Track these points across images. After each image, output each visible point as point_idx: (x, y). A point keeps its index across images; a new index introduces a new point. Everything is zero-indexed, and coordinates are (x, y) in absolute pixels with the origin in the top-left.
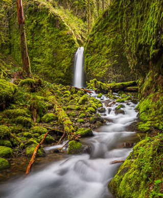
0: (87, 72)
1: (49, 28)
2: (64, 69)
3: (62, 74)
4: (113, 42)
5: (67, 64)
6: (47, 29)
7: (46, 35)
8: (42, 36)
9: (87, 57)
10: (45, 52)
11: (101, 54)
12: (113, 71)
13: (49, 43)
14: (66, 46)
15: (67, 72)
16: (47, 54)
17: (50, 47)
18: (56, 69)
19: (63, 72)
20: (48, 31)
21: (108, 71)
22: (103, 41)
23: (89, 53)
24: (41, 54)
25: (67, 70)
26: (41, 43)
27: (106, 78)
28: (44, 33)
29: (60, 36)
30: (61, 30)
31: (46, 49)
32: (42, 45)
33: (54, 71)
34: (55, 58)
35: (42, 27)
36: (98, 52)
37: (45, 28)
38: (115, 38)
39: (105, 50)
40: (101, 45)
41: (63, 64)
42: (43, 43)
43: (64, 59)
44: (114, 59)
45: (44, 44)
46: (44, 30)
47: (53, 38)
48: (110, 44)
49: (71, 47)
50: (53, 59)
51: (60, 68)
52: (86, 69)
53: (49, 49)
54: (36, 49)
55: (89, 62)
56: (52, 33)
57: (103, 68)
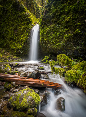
0: (43, 44)
1: (12, 12)
2: (22, 42)
3: (20, 47)
5: (25, 38)
7: (10, 17)
8: (7, 18)
9: (43, 28)
10: (8, 30)
11: (58, 24)
12: (74, 42)
15: (24, 45)
16: (10, 31)
18: (16, 43)
19: (21, 45)
20: (12, 14)
22: (61, 9)
23: (45, 24)
24: (6, 31)
25: (24, 43)
27: (65, 50)
30: (21, 12)
31: (9, 27)
33: (14, 44)
34: (15, 34)
35: (8, 12)
36: (55, 22)
37: (9, 12)
39: (64, 18)
40: (58, 14)
41: (22, 38)
43: (22, 34)
44: (75, 28)
45: (8, 24)
46: (9, 14)
48: (69, 11)
50: (14, 35)
51: (19, 42)
52: (42, 41)
54: (3, 28)
55: (45, 33)
57: (62, 39)
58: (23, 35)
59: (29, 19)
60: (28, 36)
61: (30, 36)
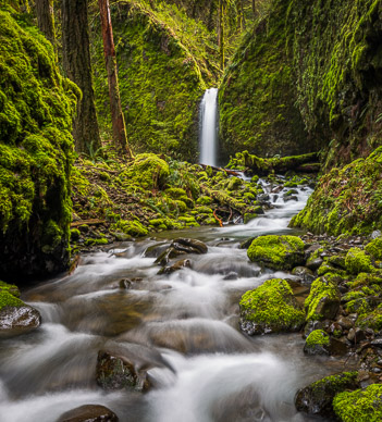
0: (225, 138)
1: (148, 54)
2: (178, 132)
3: (175, 142)
4: (276, 80)
5: (185, 124)
6: (144, 54)
7: (142, 67)
8: (134, 69)
9: (225, 109)
10: (141, 101)
11: (252, 104)
13: (148, 82)
14: (183, 87)
15: (184, 138)
16: (145, 105)
17: (150, 89)
19: (177, 138)
20: (146, 58)
21: (265, 136)
22: (255, 79)
23: (229, 102)
24: (134, 103)
25: (185, 134)
26: (132, 82)
27: (262, 147)
28: (139, 62)
29: (169, 69)
30: (171, 56)
31: (141, 94)
32: (134, 88)
34: (161, 112)
35: (135, 52)
36: (246, 100)
37: (139, 52)
38: (278, 73)
39: (260, 95)
40: (251, 86)
41: (177, 124)
42: (136, 83)
43: (179, 112)
44: (277, 113)
45: (138, 85)
46: (137, 57)
47: (156, 73)
48: (268, 84)
49: (191, 90)
50: (157, 114)
51: (171, 131)
52: (224, 132)
53: (149, 95)
55: (230, 119)
56: (154, 62)
57: (257, 130)
58: (179, 116)
59: (193, 76)
60: (193, 118)
61: (196, 120)
